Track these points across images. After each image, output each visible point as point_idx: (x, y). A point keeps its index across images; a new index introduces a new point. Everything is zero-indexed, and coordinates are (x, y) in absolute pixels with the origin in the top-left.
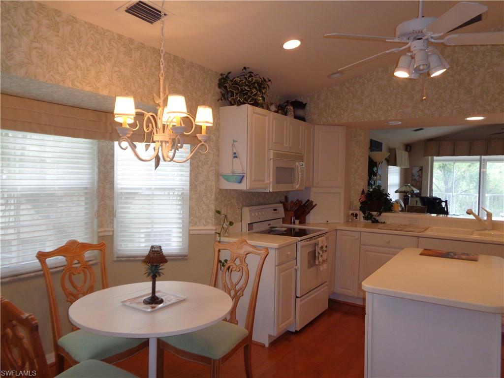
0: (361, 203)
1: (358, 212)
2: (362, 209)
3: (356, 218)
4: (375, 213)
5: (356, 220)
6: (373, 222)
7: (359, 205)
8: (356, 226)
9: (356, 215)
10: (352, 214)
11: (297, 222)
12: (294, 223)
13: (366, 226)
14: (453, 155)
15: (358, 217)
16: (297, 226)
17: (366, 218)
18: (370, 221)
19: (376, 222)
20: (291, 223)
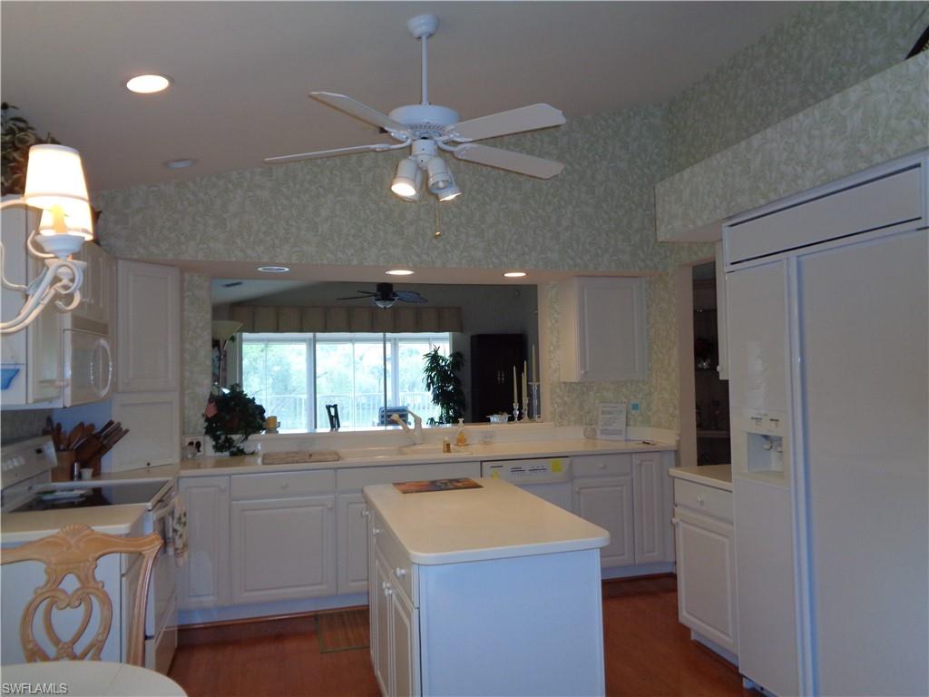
0: (208, 420)
1: (201, 439)
2: (210, 431)
3: (199, 451)
4: (235, 437)
5: (199, 454)
6: (233, 454)
7: (202, 424)
8: (198, 467)
9: (198, 445)
10: (191, 444)
11: (87, 472)
12: (80, 477)
13: (219, 464)
14: (277, 330)
15: (201, 449)
16: (88, 482)
17: (218, 448)
18: (227, 453)
19: (241, 452)
20: (72, 478)
